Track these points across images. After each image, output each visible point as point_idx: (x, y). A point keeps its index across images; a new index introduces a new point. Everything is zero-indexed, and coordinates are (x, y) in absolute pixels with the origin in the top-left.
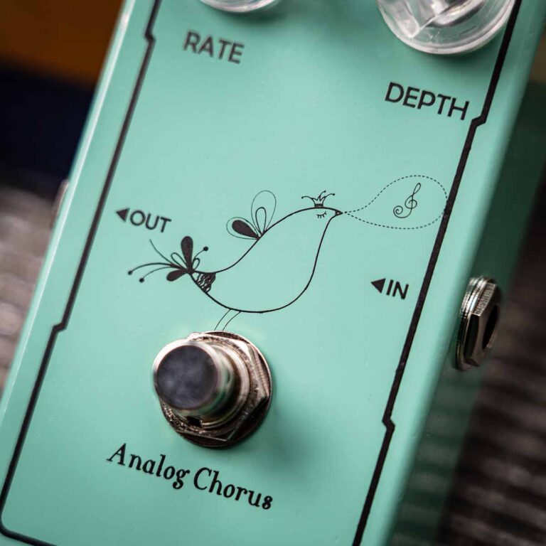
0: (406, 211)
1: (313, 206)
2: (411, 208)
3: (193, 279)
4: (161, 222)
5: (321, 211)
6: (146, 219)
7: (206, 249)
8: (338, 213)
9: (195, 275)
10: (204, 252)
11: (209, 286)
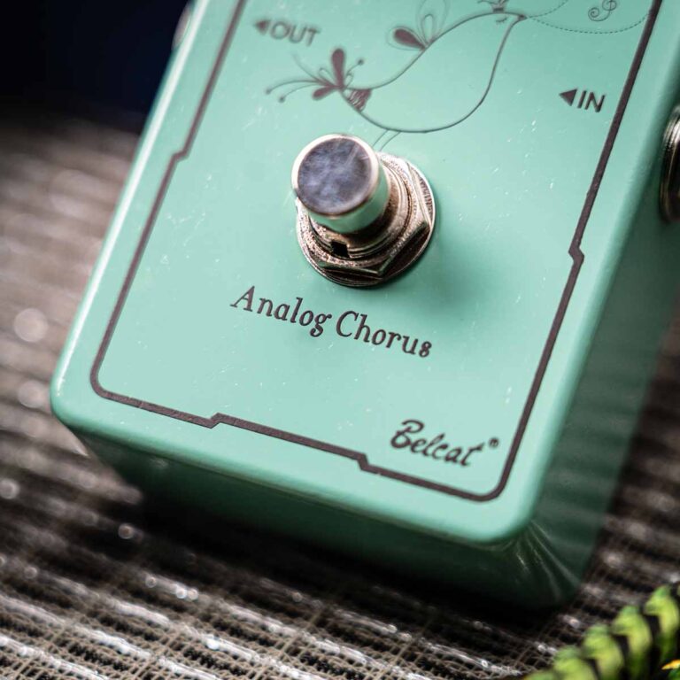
0: (604, 13)
1: (492, 11)
2: (610, 10)
3: (344, 96)
4: (307, 35)
5: (500, 16)
6: (289, 31)
7: (361, 62)
8: (522, 17)
9: (347, 92)
10: (359, 66)
11: (363, 104)
